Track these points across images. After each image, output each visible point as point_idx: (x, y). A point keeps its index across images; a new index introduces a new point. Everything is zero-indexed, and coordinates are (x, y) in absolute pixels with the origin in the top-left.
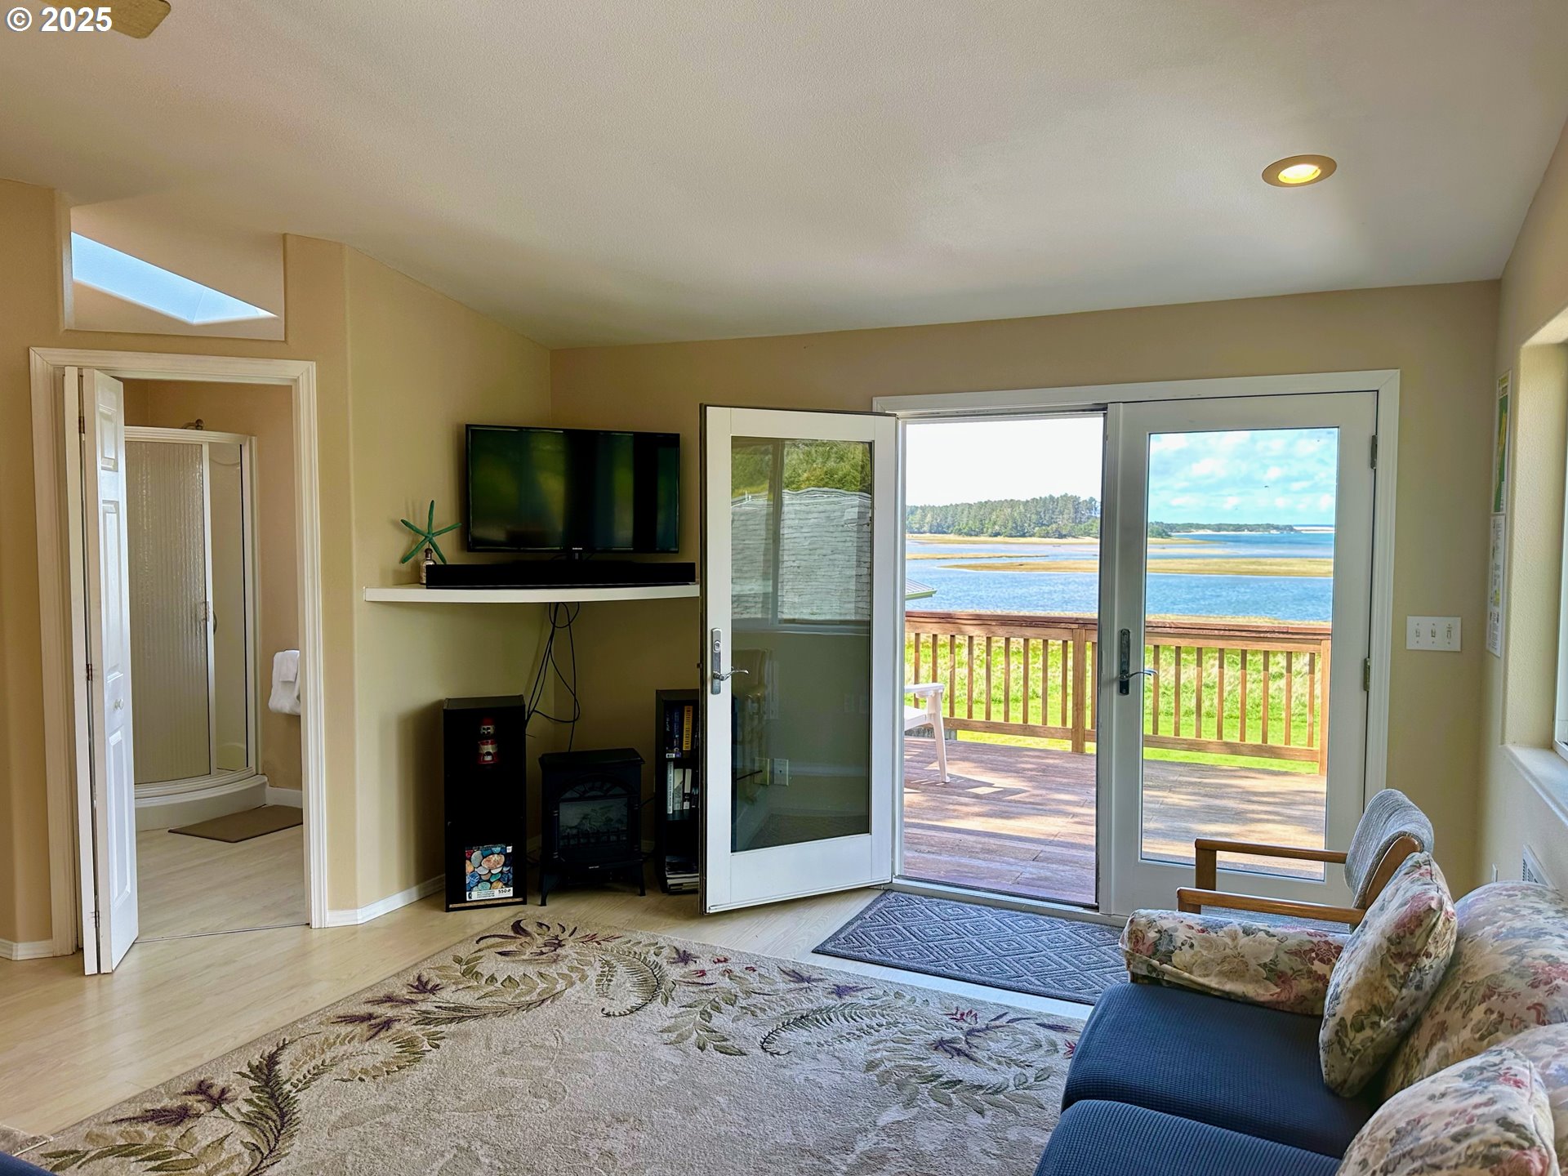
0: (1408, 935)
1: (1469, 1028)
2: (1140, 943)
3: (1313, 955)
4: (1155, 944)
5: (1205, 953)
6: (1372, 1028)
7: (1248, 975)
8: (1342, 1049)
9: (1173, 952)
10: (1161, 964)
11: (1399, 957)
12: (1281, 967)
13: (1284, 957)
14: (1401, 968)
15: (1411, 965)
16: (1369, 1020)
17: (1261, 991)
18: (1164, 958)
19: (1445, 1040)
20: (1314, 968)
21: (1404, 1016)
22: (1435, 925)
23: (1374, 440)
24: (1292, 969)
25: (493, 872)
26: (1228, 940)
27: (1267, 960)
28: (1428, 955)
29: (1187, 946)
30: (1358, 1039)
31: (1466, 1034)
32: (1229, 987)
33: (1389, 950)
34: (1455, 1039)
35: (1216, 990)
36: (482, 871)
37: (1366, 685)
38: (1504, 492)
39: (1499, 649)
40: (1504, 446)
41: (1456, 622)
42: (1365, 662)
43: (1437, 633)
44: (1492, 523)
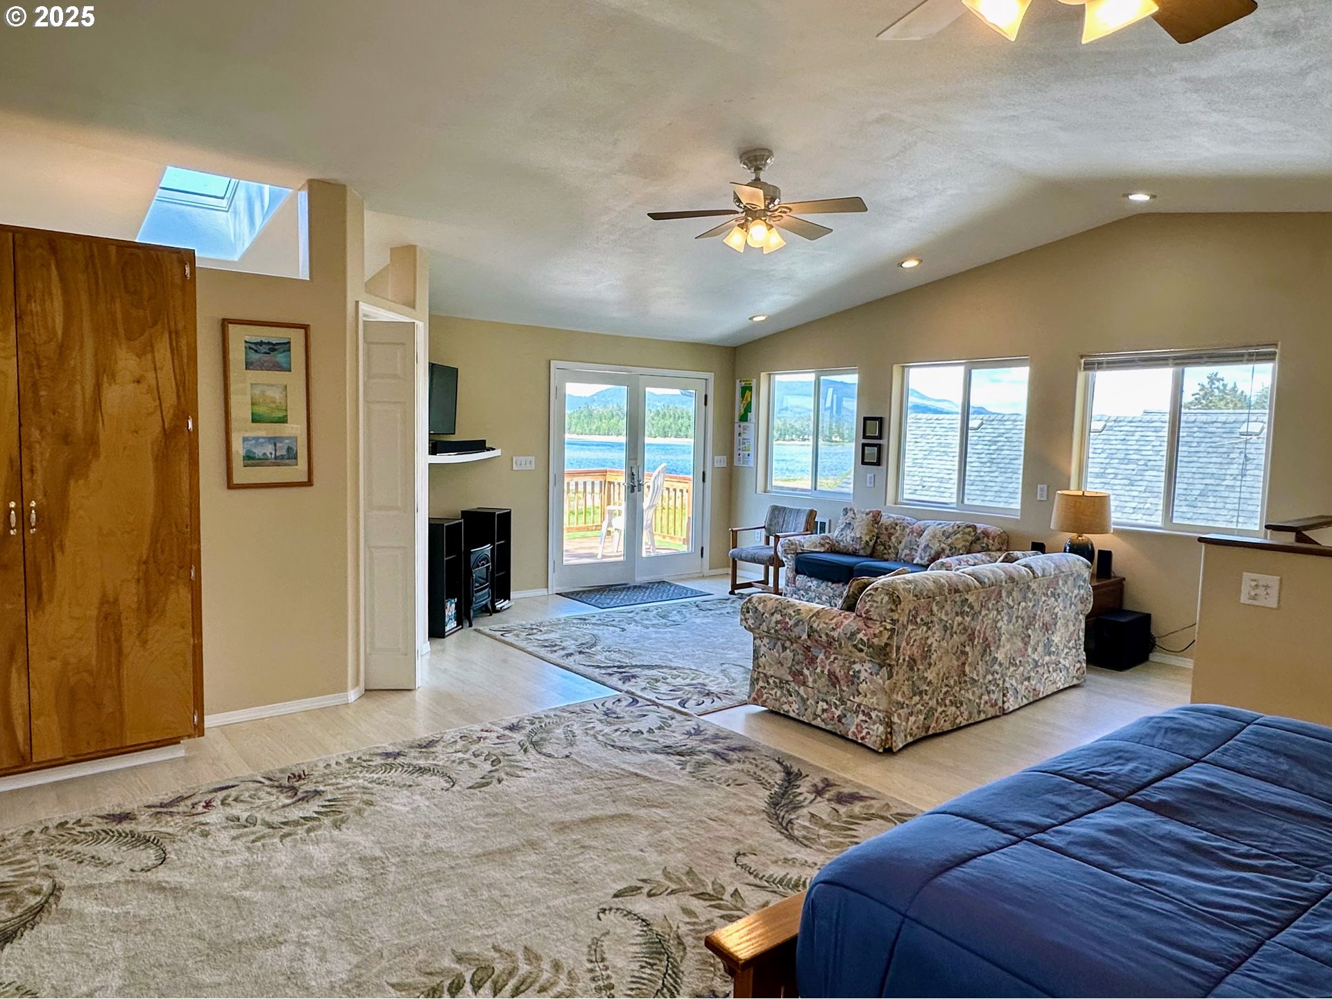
23: (706, 396)
25: (453, 613)
33: (873, 523)
36: (450, 614)
37: (704, 481)
38: (751, 416)
39: (752, 464)
40: (751, 402)
41: (725, 457)
42: (704, 473)
43: (721, 461)
44: (736, 425)
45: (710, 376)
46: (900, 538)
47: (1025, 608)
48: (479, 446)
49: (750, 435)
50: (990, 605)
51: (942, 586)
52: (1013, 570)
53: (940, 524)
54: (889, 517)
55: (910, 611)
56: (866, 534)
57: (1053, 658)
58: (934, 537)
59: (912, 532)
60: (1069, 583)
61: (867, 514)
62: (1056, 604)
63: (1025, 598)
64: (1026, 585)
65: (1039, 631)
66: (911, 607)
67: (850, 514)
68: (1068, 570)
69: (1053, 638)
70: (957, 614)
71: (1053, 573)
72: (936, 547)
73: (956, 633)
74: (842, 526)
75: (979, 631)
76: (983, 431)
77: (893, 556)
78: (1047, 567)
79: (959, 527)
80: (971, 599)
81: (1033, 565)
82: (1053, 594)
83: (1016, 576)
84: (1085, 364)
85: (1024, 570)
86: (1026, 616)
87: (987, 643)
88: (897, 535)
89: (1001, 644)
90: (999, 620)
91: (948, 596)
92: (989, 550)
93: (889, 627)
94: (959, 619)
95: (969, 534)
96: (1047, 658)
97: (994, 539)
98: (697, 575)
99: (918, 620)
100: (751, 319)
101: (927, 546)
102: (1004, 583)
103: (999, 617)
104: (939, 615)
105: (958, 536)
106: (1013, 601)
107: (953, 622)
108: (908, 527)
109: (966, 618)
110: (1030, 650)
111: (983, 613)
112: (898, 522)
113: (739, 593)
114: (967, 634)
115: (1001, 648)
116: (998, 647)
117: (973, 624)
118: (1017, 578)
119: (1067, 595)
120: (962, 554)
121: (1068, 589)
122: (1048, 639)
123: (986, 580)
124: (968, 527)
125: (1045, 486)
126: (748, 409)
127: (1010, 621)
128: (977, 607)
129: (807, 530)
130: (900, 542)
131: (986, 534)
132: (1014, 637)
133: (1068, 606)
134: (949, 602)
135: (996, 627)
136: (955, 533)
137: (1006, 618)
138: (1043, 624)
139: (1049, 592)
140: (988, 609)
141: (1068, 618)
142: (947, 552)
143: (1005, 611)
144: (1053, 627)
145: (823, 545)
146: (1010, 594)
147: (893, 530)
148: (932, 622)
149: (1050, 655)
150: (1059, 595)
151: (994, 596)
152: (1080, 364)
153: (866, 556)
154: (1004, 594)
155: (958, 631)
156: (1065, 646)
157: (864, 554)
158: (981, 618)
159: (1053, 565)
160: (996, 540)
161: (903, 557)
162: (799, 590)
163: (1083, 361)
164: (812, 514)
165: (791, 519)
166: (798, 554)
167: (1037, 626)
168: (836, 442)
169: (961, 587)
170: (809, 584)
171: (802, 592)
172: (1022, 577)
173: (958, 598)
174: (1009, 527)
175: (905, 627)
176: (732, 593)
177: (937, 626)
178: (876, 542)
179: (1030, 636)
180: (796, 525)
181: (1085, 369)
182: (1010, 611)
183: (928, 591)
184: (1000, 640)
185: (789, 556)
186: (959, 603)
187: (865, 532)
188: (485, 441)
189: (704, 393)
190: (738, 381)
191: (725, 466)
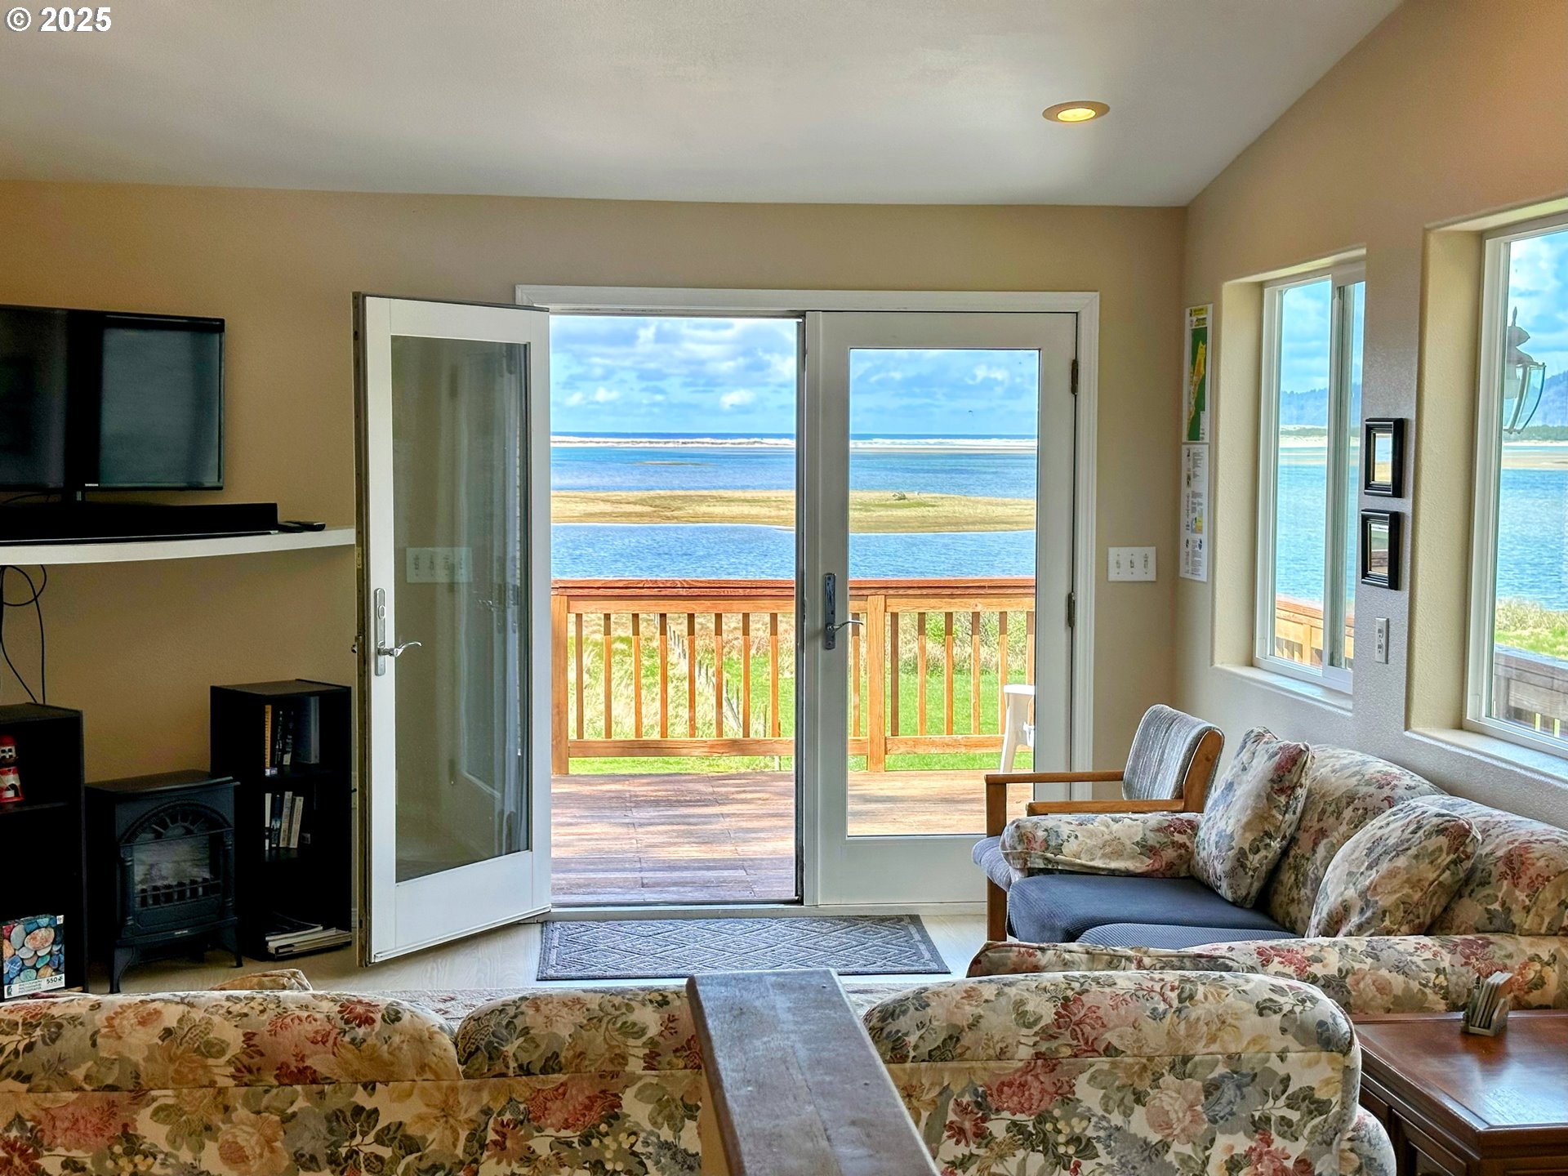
0: (1286, 773)
1: (1345, 822)
2: (1033, 842)
3: (1172, 829)
4: (1046, 841)
5: (1088, 841)
6: (1265, 849)
7: (1125, 853)
8: (1244, 870)
9: (1062, 845)
10: (1055, 855)
11: (1281, 791)
12: (1150, 842)
13: (1150, 835)
14: (1283, 799)
15: (1290, 796)
16: (1263, 843)
17: (1138, 865)
18: (1055, 851)
19: (1327, 837)
20: (1176, 839)
21: (1284, 837)
22: (1306, 762)
23: (1075, 365)
24: (1159, 842)
25: (41, 954)
26: (1103, 828)
27: (1138, 839)
28: (1301, 786)
29: (1073, 838)
30: (1254, 860)
31: (1343, 828)
32: (1113, 865)
33: (1272, 788)
34: (1336, 834)
35: (1103, 869)
36: (26, 954)
37: (1071, 621)
38: (1205, 421)
39: (1204, 574)
40: (1205, 376)
42: (1070, 597)
43: (1133, 564)
44: (1184, 452)
45: (1088, 303)
48: (260, 518)
49: (1202, 480)
54: (1357, 773)
56: (1248, 823)
61: (1274, 756)
67: (1246, 753)
88: (1335, 836)
112: (1364, 790)
124: (1441, 831)
126: (1200, 402)
129: (1180, 797)
131: (1516, 863)
145: (1151, 852)
157: (1228, 895)
165: (1173, 753)
187: (1245, 820)
188: (271, 509)
189: (1071, 356)
190: (1188, 311)
191: (1151, 576)
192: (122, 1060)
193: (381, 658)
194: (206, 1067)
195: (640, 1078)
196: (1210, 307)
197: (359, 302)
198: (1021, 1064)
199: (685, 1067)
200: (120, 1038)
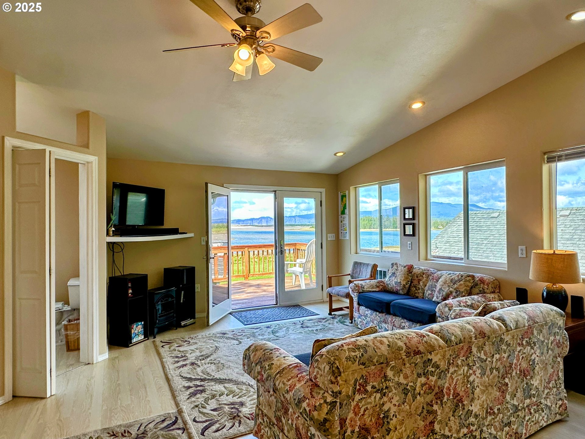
0: (410, 270)
1: (425, 278)
2: (359, 287)
5: (368, 286)
9: (364, 287)
13: (377, 284)
17: (376, 289)
19: (421, 280)
20: (381, 284)
22: (414, 267)
23: (321, 201)
25: (139, 331)
26: (369, 283)
27: (375, 285)
29: (365, 285)
30: (407, 286)
32: (373, 290)
36: (136, 332)
37: (322, 248)
38: (347, 211)
39: (348, 238)
40: (346, 203)
41: (334, 234)
42: (321, 243)
43: (331, 237)
44: (340, 217)
45: (323, 190)
46: (425, 283)
47: (500, 359)
48: (175, 231)
49: (346, 221)
50: (459, 362)
51: (400, 349)
52: (483, 324)
53: (450, 274)
54: (420, 269)
55: (356, 381)
56: (404, 280)
57: (534, 400)
58: (445, 283)
59: (433, 279)
60: (544, 331)
61: (405, 267)
62: (533, 351)
63: (498, 351)
64: (499, 338)
65: (516, 379)
66: (357, 376)
67: (395, 267)
68: (542, 319)
69: (532, 382)
70: (419, 375)
71: (527, 324)
72: (446, 290)
73: (419, 394)
74: (390, 275)
75: (449, 389)
76: (500, 218)
77: (421, 294)
78: (520, 319)
79: (462, 276)
80: (435, 358)
81: (506, 318)
82: (528, 344)
83: (487, 329)
84: (548, 158)
85: (495, 323)
86: (501, 367)
87: (458, 398)
88: (424, 280)
89: (476, 396)
90: (471, 375)
91: (406, 359)
92: (485, 293)
93: (329, 399)
94: (423, 380)
95: (469, 281)
96: (528, 401)
97: (488, 285)
98: (319, 301)
99: (369, 388)
100: (335, 154)
101: (441, 289)
102: (473, 339)
103: (471, 371)
104: (396, 379)
105: (462, 282)
106: (485, 354)
107: (415, 383)
108: (431, 275)
109: (431, 378)
110: (508, 397)
111: (452, 370)
112: (425, 272)
113: (334, 314)
114: (434, 393)
115: (476, 401)
116: (472, 400)
117: (440, 382)
118: (488, 333)
119: (543, 342)
120: (464, 296)
121: (544, 337)
122: (527, 384)
123: (453, 338)
124: (469, 276)
125: (524, 247)
126: (345, 208)
127: (483, 374)
128: (443, 365)
129: (372, 277)
130: (426, 286)
131: (482, 281)
132: (490, 388)
133: (545, 351)
134: (408, 365)
135: (468, 381)
136: (460, 281)
137: (478, 372)
138: (521, 371)
139: (524, 342)
140: (457, 366)
141: (547, 362)
142: (454, 294)
143: (477, 365)
144: (531, 373)
145: (378, 287)
146: (480, 348)
147: (421, 278)
148: (387, 388)
149: (530, 398)
150: (534, 343)
151: (462, 353)
152: (544, 159)
153: (404, 295)
154: (474, 350)
155: (422, 392)
156: (546, 387)
157: (403, 293)
158: (449, 375)
159: (526, 317)
160: (490, 286)
161: (427, 295)
162: (362, 316)
163: (546, 156)
164: (375, 267)
165: (364, 269)
166: (360, 293)
167: (514, 374)
168: (440, 228)
169: (421, 348)
170: (367, 312)
171: (363, 317)
172: (494, 331)
173: (419, 360)
174: (500, 276)
175: (350, 398)
176: (330, 314)
177: (394, 391)
178: (411, 285)
179: (507, 385)
180: (366, 273)
181: (548, 162)
182: (483, 365)
183: (380, 356)
184: (473, 393)
185: (355, 294)
186: (421, 365)
187: (403, 279)
188: (178, 229)
189: (320, 200)
190: (339, 192)
191: (334, 239)
192: (383, 355)
193: (211, 259)
194: (400, 354)
195: (475, 342)
196: (347, 191)
197: (206, 184)
198: (527, 328)
199: (481, 338)
200: (380, 349)
